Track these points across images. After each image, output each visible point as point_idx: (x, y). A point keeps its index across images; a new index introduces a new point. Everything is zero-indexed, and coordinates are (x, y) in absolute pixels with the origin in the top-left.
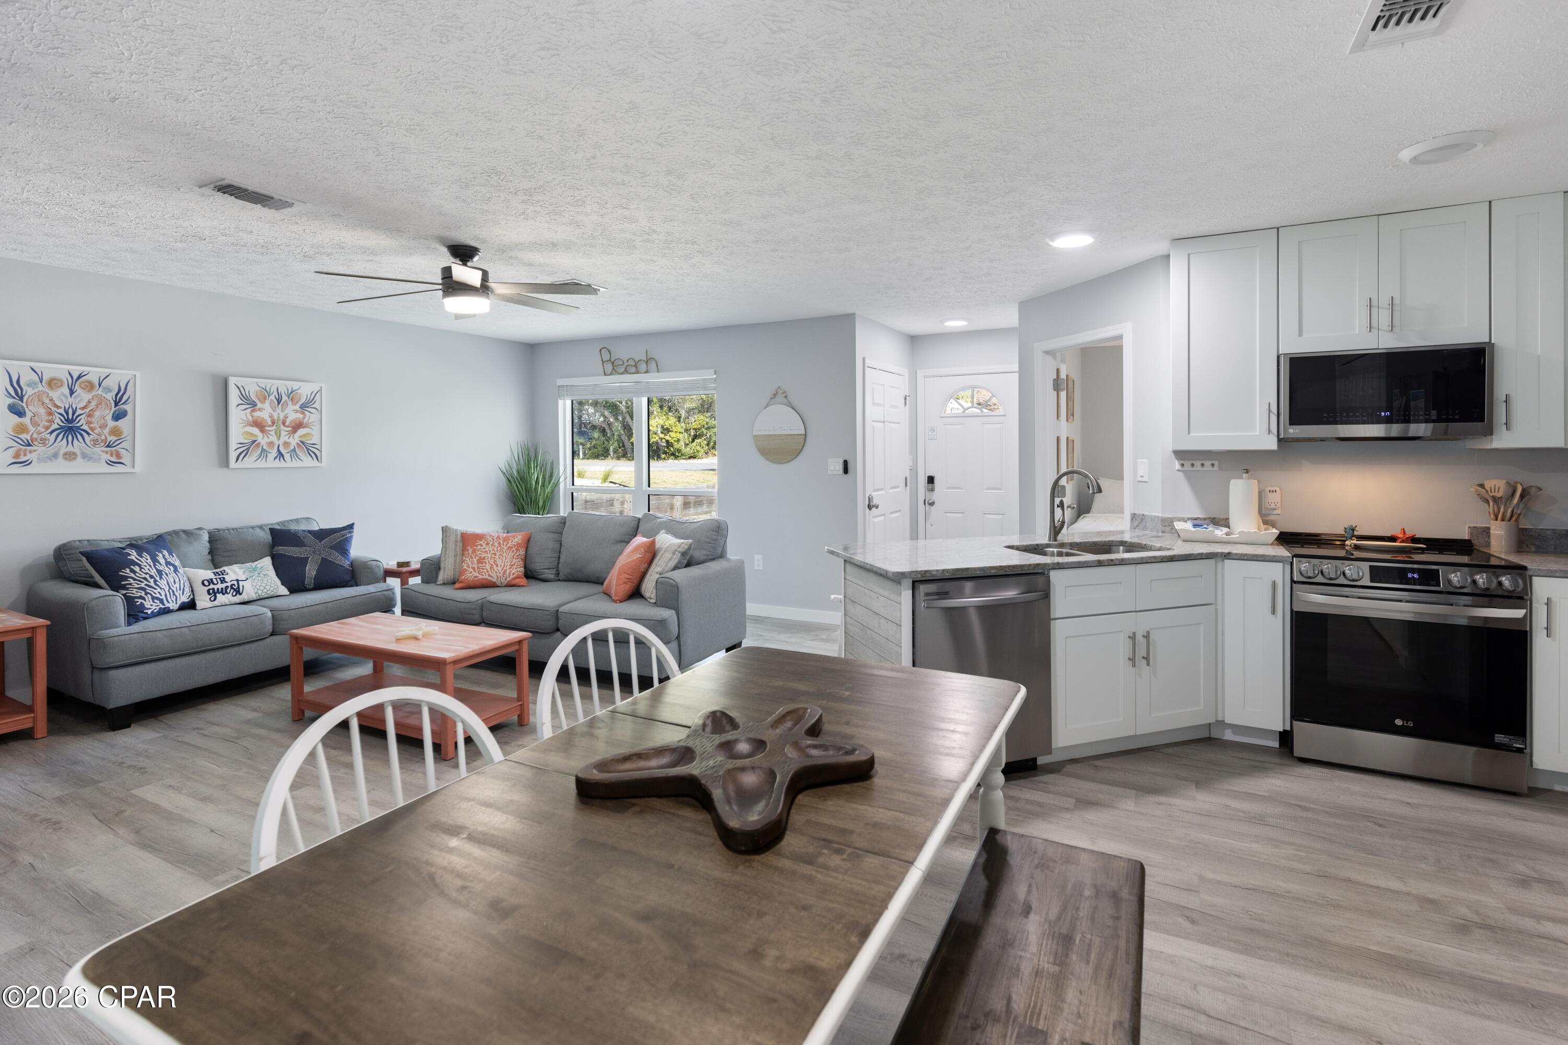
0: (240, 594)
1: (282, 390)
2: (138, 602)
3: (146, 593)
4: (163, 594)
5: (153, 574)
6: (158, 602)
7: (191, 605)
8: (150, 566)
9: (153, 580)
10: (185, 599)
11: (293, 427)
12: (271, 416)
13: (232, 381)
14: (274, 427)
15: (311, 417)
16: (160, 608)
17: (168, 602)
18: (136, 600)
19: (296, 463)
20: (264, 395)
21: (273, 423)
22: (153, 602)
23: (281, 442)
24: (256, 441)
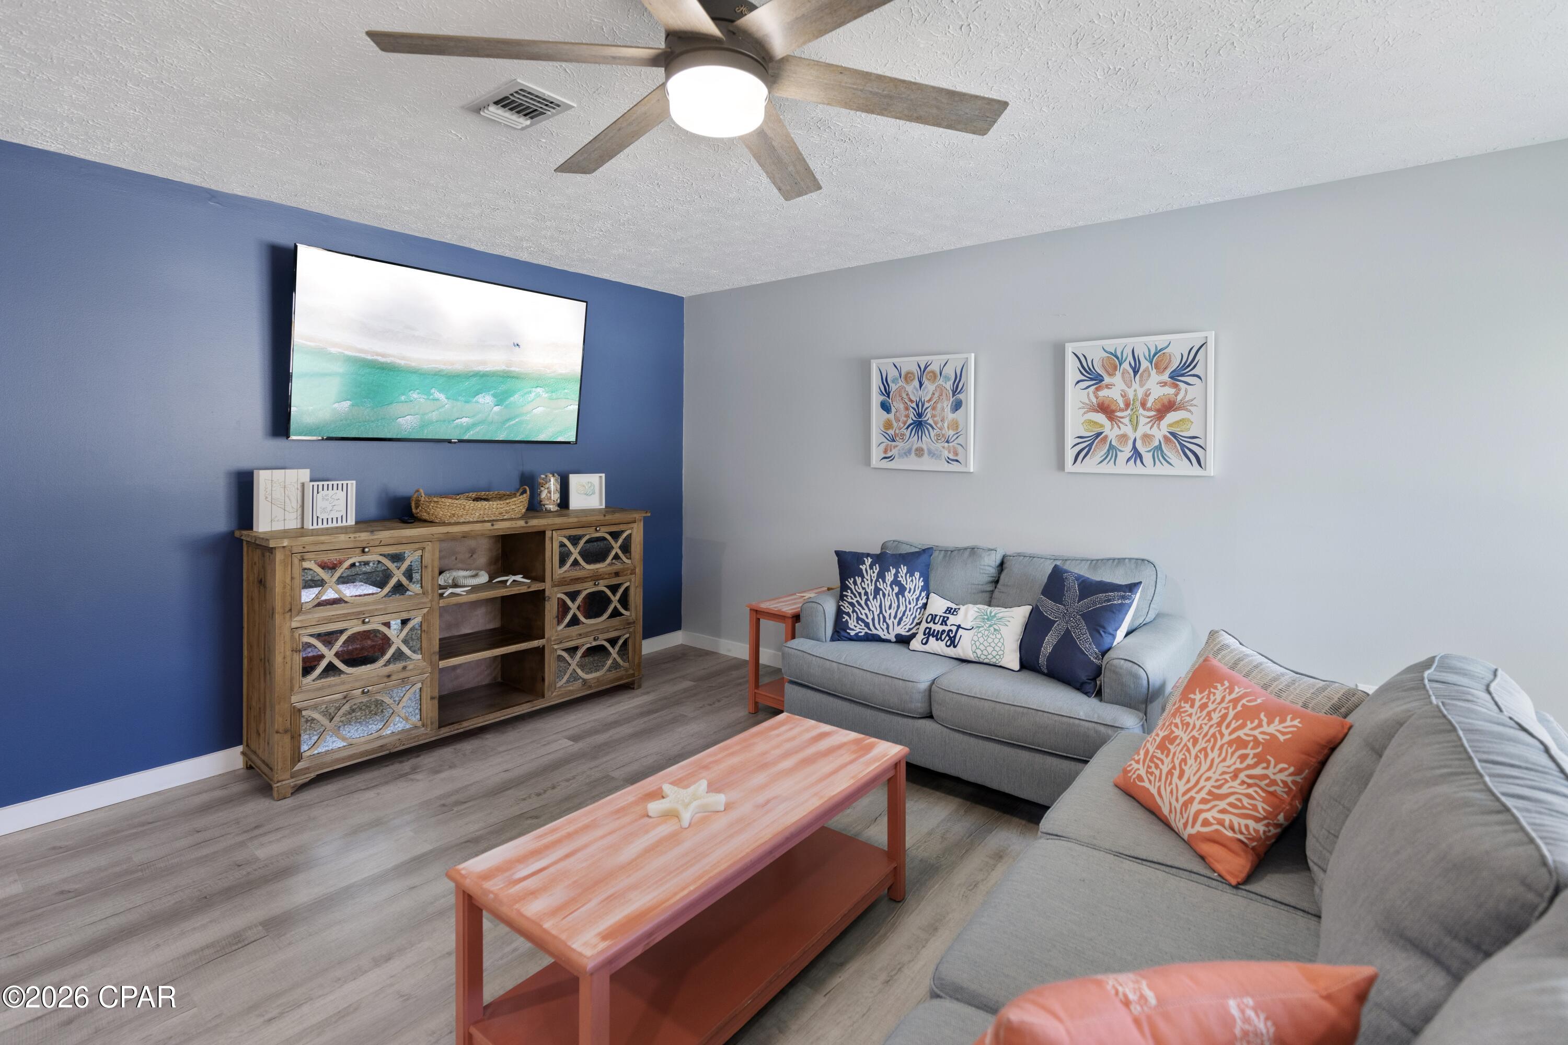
0: (955, 647)
1: (1141, 352)
2: (844, 618)
3: (854, 611)
4: (870, 617)
5: (869, 591)
6: (863, 625)
7: (904, 641)
8: (872, 581)
9: (866, 597)
10: (902, 630)
11: (1158, 411)
12: (1124, 395)
13: (1070, 348)
14: (1129, 411)
15: (1190, 391)
16: (866, 633)
17: (876, 629)
18: (844, 616)
19: (1162, 469)
20: (1114, 360)
21: (1127, 405)
22: (858, 623)
23: (1139, 434)
24: (1101, 433)
